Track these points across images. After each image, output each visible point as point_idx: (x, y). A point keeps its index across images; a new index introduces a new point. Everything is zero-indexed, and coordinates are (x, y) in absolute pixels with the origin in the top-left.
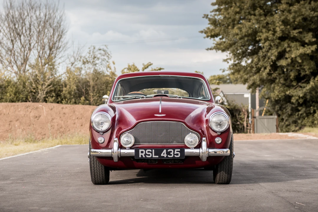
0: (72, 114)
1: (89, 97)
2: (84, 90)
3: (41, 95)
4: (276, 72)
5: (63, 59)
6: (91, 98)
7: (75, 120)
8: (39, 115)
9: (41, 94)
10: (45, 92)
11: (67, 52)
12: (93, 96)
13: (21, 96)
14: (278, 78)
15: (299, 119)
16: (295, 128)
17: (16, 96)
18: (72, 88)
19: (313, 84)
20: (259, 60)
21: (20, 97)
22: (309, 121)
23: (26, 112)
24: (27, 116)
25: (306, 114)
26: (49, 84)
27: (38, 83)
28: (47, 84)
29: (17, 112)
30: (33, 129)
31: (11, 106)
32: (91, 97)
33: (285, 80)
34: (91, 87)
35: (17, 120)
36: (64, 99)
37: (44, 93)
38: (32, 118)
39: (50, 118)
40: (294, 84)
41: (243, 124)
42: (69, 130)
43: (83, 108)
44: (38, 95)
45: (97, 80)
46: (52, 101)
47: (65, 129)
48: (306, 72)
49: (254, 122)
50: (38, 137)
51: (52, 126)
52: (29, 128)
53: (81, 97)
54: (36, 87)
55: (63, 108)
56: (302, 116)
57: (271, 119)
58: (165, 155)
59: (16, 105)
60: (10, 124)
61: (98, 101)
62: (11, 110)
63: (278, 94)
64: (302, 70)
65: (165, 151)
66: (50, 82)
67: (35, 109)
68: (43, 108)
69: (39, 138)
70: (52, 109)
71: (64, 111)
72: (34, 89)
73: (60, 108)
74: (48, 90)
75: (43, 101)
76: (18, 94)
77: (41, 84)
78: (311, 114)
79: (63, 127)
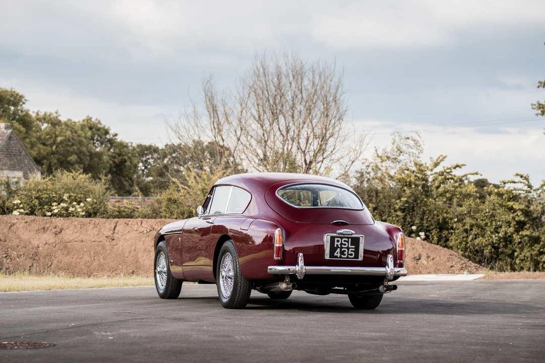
11: (346, 143)
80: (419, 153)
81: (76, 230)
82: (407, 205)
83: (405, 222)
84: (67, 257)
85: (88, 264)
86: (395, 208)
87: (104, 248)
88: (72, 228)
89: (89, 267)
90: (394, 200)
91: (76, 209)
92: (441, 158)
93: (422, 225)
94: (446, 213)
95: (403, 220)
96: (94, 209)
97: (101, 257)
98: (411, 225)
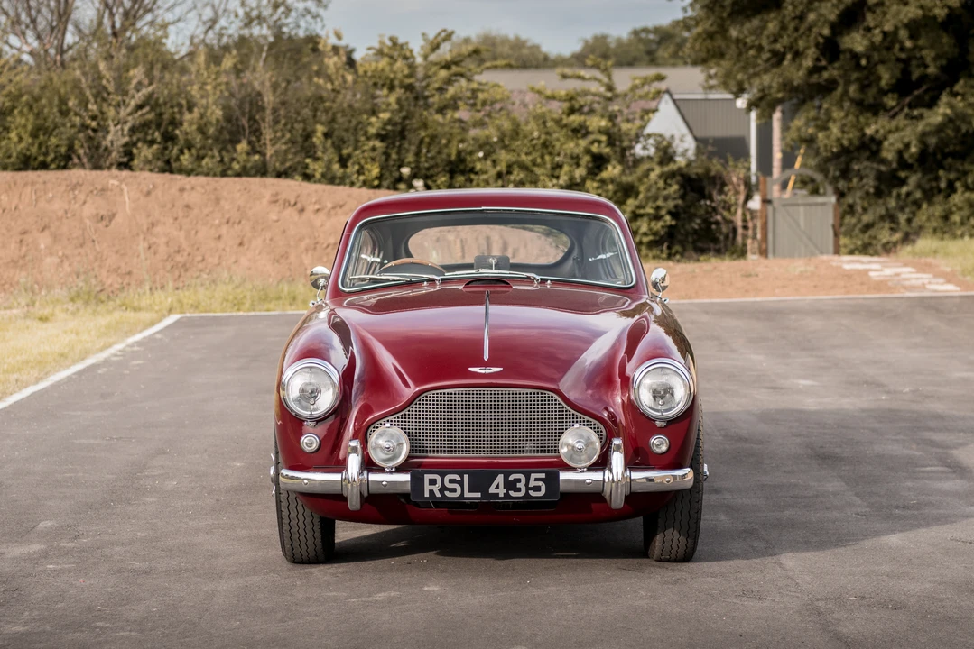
0: (211, 209)
1: (262, 142)
2: (244, 122)
3: (115, 137)
4: (836, 65)
5: (178, 11)
6: (269, 147)
7: (219, 225)
8: (110, 213)
9: (116, 132)
10: (126, 128)
12: (274, 141)
13: (54, 140)
14: (841, 82)
15: (902, 209)
16: (891, 235)
17: (37, 142)
18: (212, 114)
19: (948, 111)
20: (783, 27)
21: (49, 143)
22: (933, 215)
23: (70, 202)
24: (74, 215)
25: (924, 191)
26: (139, 102)
27: (104, 100)
28: (133, 103)
29: (42, 204)
30: (91, 257)
31: (26, 185)
32: (268, 142)
33: (863, 88)
34: (268, 112)
35: (43, 230)
36: (186, 151)
37: (122, 130)
38: (88, 223)
39: (145, 223)
40: (890, 101)
41: (731, 222)
42: (203, 260)
43: (245, 189)
44: (104, 138)
45: (286, 88)
46: (150, 157)
47: (189, 254)
48: (926, 66)
49: (766, 217)
50: (109, 281)
51: (149, 248)
52: (79, 254)
53: (239, 142)
54: (98, 113)
55: (182, 190)
56: (911, 198)
57: (819, 207)
58: (502, 492)
59: (41, 180)
60: (21, 241)
61: (290, 156)
62: (23, 197)
63: (839, 135)
64: (914, 63)
65: (500, 479)
66: (142, 98)
67: (97, 194)
68: (122, 190)
69: (111, 285)
70: (148, 193)
71: (189, 197)
72: (94, 118)
73: (174, 191)
74: (138, 122)
75: (122, 154)
76: (44, 134)
77: (114, 103)
78: (940, 191)
79: (184, 250)
82: (389, 128)
83: (386, 161)
86: (366, 133)
90: (363, 117)
92: (443, 35)
93: (417, 167)
94: (462, 141)
95: (382, 158)
98: (400, 166)
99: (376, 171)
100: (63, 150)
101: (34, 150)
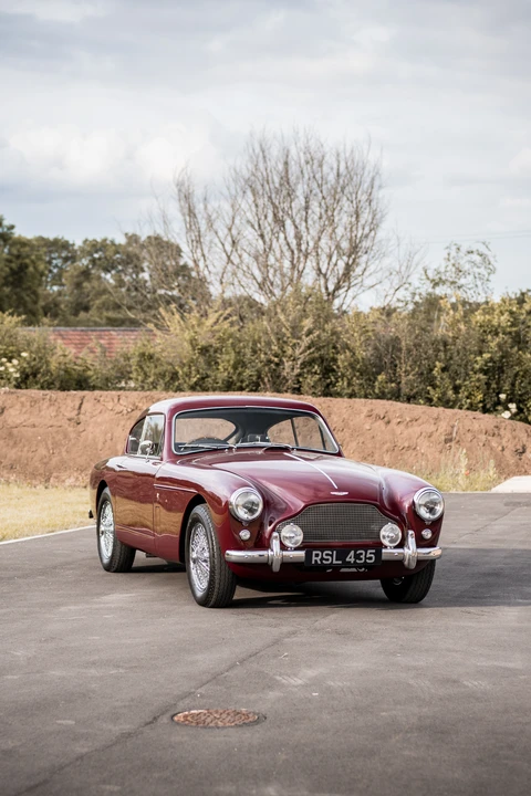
1: (398, 374)
6: (403, 378)
9: (289, 367)
10: (299, 363)
12: (408, 373)
13: (248, 372)
17: (237, 372)
21: (245, 374)
26: (307, 345)
27: (284, 342)
28: (304, 345)
32: (402, 374)
34: (404, 352)
44: (283, 370)
46: (314, 383)
53: (379, 373)
54: (280, 352)
61: (417, 385)
66: (310, 342)
72: (276, 355)
74: (307, 359)
75: (295, 382)
76: (242, 367)
77: (291, 344)
80: (489, 274)
81: (24, 410)
82: (490, 364)
83: (488, 389)
84: (14, 450)
85: (45, 460)
86: (472, 370)
87: (66, 436)
88: (18, 406)
89: (46, 464)
90: (472, 356)
91: (6, 368)
93: (512, 393)
95: (485, 387)
96: (32, 368)
97: (63, 450)
98: (498, 394)
99: (480, 397)
100: (254, 378)
101: (235, 378)
